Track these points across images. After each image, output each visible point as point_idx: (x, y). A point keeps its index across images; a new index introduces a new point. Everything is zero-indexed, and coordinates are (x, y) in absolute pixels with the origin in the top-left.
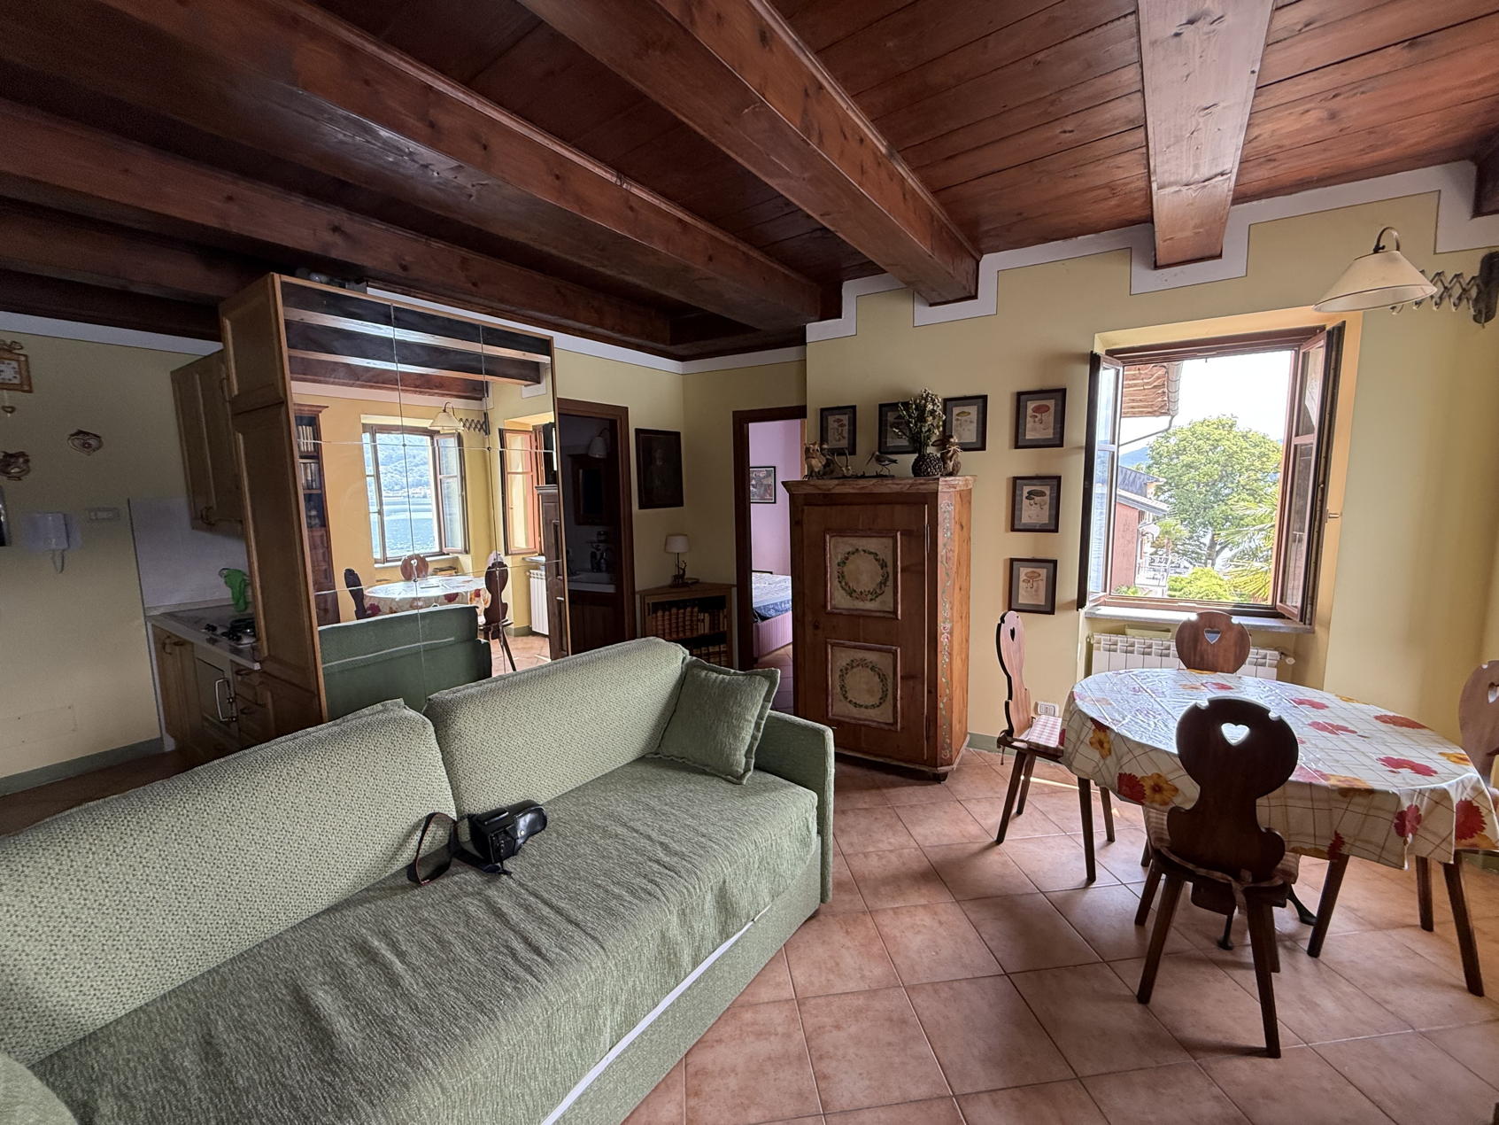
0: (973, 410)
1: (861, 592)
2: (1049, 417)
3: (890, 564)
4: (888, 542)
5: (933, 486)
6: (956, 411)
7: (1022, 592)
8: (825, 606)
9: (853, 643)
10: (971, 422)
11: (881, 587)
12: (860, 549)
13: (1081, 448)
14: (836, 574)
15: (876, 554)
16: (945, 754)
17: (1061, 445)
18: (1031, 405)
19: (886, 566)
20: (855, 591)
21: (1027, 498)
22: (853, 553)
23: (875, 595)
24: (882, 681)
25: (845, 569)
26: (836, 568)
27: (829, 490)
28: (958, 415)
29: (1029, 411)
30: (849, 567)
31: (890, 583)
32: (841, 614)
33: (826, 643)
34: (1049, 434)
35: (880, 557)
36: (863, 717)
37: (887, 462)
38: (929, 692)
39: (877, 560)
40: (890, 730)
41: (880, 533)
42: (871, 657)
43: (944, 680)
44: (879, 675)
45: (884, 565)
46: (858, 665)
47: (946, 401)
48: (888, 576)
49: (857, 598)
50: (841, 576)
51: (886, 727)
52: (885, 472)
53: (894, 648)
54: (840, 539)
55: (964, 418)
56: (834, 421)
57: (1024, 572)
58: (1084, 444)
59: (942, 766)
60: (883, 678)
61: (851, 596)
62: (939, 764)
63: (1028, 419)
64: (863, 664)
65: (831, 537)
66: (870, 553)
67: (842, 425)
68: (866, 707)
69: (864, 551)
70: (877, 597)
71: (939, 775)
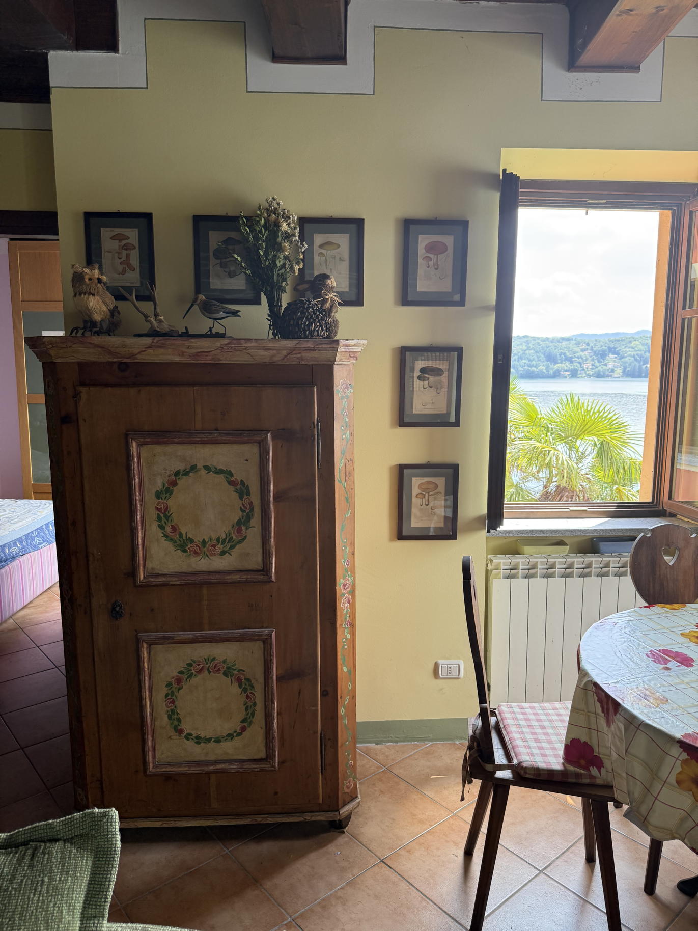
0: (343, 241)
1: (204, 543)
2: (447, 260)
3: (255, 488)
4: (252, 451)
5: (321, 356)
6: (319, 239)
7: (415, 511)
8: (133, 574)
9: (190, 634)
10: (341, 259)
11: (239, 531)
12: (200, 465)
13: (486, 308)
14: (152, 513)
15: (230, 474)
16: (345, 787)
17: (462, 303)
18: (423, 241)
19: (248, 494)
20: (192, 541)
21: (419, 378)
22: (186, 473)
23: (228, 543)
24: (245, 690)
25: (170, 503)
26: (150, 498)
27: (133, 356)
28: (321, 246)
29: (421, 250)
30: (179, 500)
31: (256, 521)
32: (165, 585)
33: (138, 641)
34: (446, 286)
35: (238, 476)
36: (212, 757)
37: (222, 314)
38: (324, 694)
39: (231, 483)
40: (262, 770)
41: (236, 436)
42: (223, 652)
43: (345, 669)
44: (239, 681)
45: (243, 490)
46: (201, 671)
47: (303, 221)
48: (252, 509)
49: (196, 553)
50: (164, 515)
51: (256, 767)
52: (218, 329)
53: (266, 631)
54: (158, 449)
55: (331, 253)
56: (113, 238)
57: (417, 483)
58: (494, 303)
59: (345, 804)
60: (244, 684)
61: (185, 551)
62: (340, 803)
63: (420, 260)
64: (211, 667)
65: (140, 445)
66: (219, 472)
67: (127, 247)
68: (218, 741)
69: (207, 468)
70: (232, 547)
71: (340, 821)
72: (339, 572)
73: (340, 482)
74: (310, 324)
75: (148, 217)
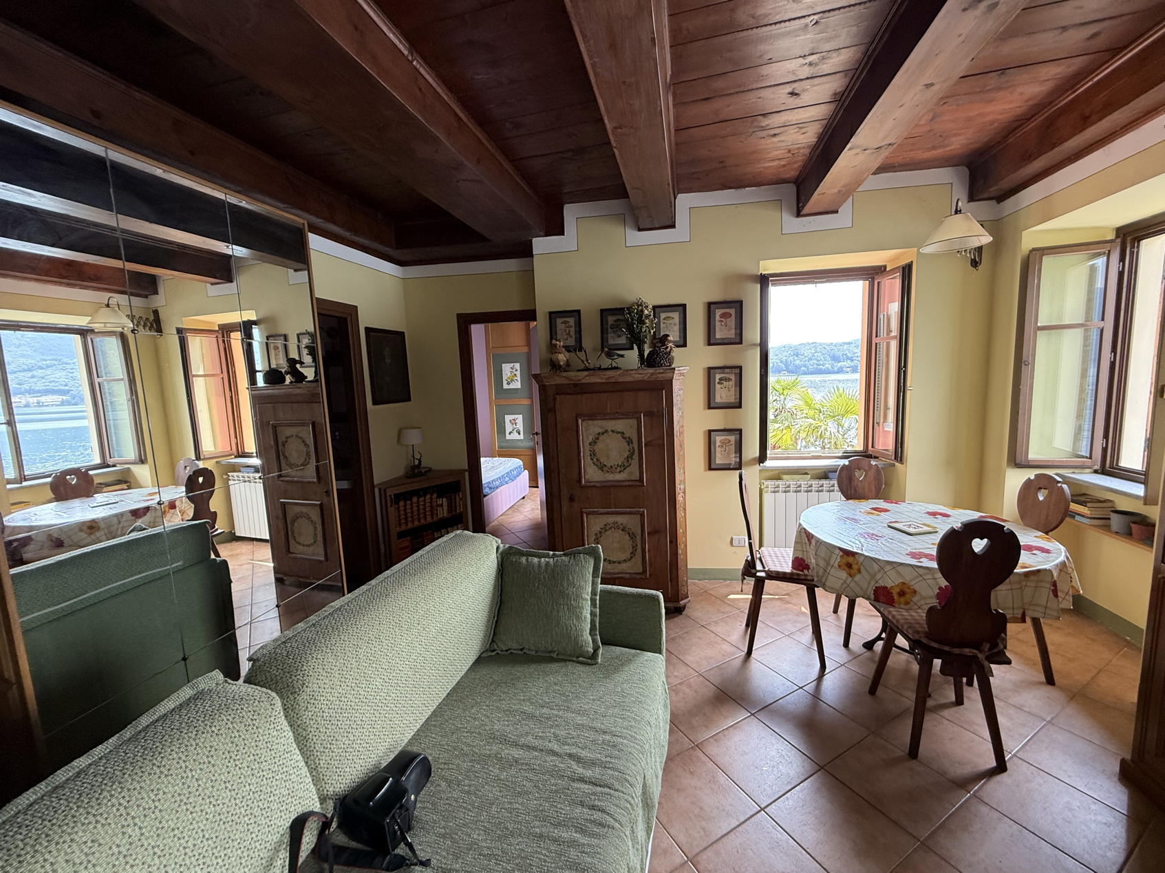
0: (676, 316)
1: (611, 467)
2: (732, 322)
3: (635, 440)
4: (633, 422)
5: (667, 376)
6: (663, 315)
7: (718, 455)
8: (580, 481)
9: (606, 510)
10: (675, 325)
11: (628, 461)
12: (609, 430)
13: (755, 345)
14: (588, 453)
15: (623, 433)
16: (682, 591)
17: (741, 343)
18: (719, 312)
19: (632, 443)
20: (606, 466)
21: (718, 383)
22: (603, 434)
23: (623, 467)
24: (632, 538)
25: (595, 448)
26: (587, 444)
27: (580, 380)
28: (664, 319)
29: (718, 317)
30: (600, 446)
31: (636, 456)
32: (594, 486)
33: (582, 513)
34: (731, 334)
35: (627, 435)
36: (616, 571)
37: (616, 357)
38: (671, 542)
39: (624, 438)
40: (641, 578)
41: (626, 416)
42: (621, 519)
43: (681, 531)
44: (629, 533)
45: (630, 442)
46: (611, 528)
47: (654, 308)
48: (634, 451)
49: (608, 472)
50: (593, 454)
51: (638, 577)
52: (614, 365)
53: (642, 510)
54: (590, 422)
55: (669, 322)
56: (562, 323)
57: (719, 439)
58: (759, 342)
59: (682, 600)
60: (632, 536)
61: (602, 471)
62: (680, 599)
63: (717, 323)
64: (616, 526)
65: (583, 421)
66: (618, 433)
67: (570, 327)
68: (619, 563)
69: (613, 431)
70: (624, 469)
71: (680, 607)
72: (677, 482)
73: (677, 436)
74: (661, 361)
75: (579, 311)
